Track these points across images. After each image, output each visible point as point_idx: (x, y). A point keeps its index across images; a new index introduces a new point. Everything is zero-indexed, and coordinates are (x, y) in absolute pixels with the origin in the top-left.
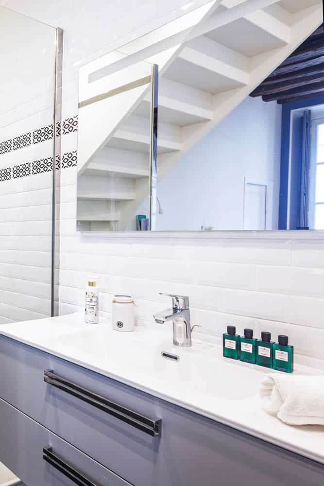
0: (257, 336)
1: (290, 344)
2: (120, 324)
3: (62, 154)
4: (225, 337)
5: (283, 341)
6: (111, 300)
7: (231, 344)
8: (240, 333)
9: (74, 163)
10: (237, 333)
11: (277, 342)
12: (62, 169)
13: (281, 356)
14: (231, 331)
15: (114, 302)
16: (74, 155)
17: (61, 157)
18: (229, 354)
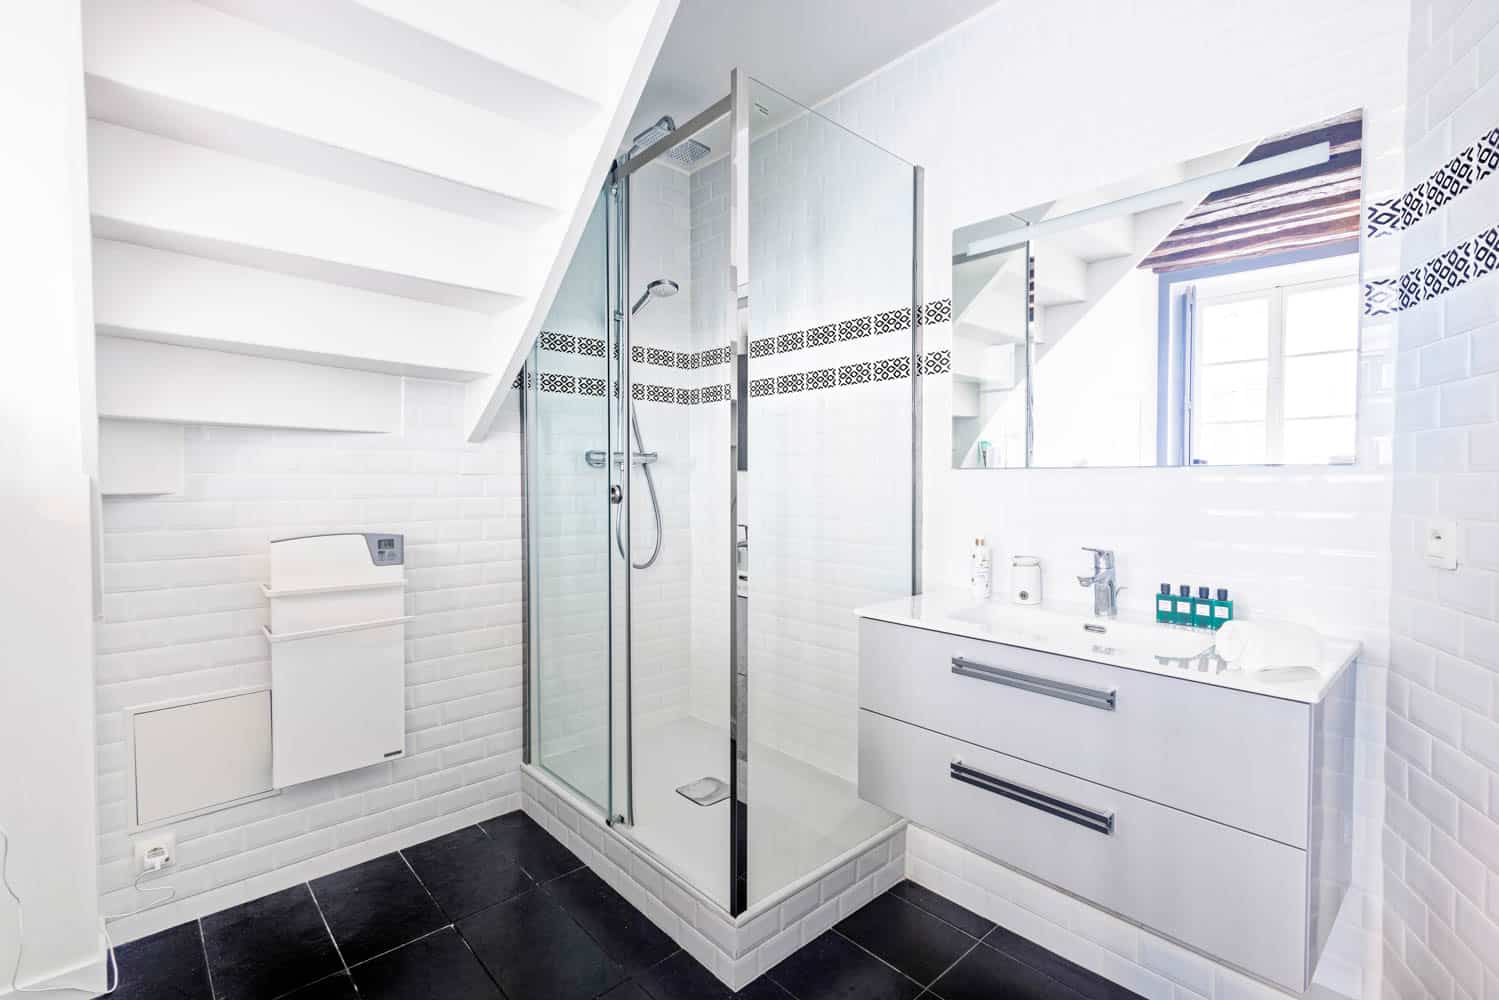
0: (1194, 593)
1: (1229, 599)
2: (1024, 595)
3: (925, 355)
4: (1159, 597)
5: (1223, 595)
6: (1012, 563)
7: (1166, 606)
8: (1175, 591)
9: (944, 368)
10: (1172, 593)
11: (1216, 598)
12: (925, 376)
13: (1221, 612)
14: (1166, 588)
15: (1015, 565)
16: (944, 356)
17: (924, 359)
18: (1163, 617)
